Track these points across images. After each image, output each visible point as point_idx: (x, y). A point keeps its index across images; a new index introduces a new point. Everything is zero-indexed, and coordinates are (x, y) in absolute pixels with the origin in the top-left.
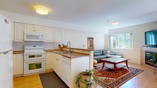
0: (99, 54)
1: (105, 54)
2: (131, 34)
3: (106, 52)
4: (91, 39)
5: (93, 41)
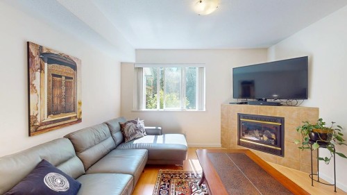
1: (132, 135)
2: (201, 70)
3: (134, 125)
4: (58, 65)
5: (72, 78)
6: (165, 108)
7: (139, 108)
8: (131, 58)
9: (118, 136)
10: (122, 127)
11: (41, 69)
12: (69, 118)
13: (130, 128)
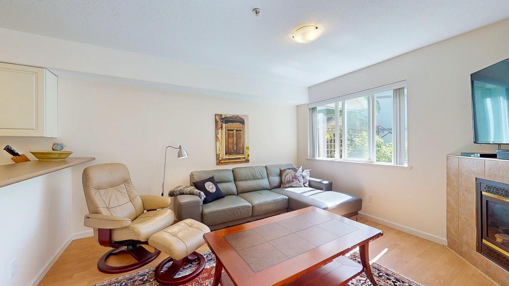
0: (265, 183)
1: (289, 182)
2: (398, 92)
4: (231, 124)
5: (241, 130)
6: (337, 158)
7: (314, 156)
9: (276, 180)
10: (281, 174)
11: (222, 128)
12: (240, 158)
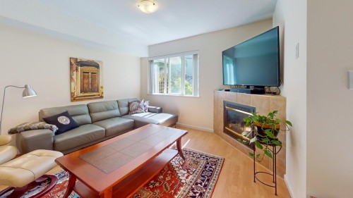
2: (195, 56)
3: (138, 104)
5: (96, 73)
6: (165, 93)
7: (151, 92)
8: (145, 54)
9: (125, 109)
10: (129, 105)
11: (77, 70)
12: (94, 95)
13: (134, 106)
